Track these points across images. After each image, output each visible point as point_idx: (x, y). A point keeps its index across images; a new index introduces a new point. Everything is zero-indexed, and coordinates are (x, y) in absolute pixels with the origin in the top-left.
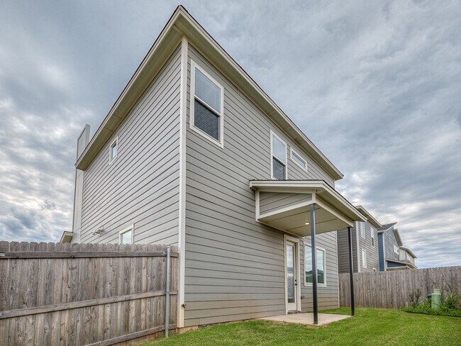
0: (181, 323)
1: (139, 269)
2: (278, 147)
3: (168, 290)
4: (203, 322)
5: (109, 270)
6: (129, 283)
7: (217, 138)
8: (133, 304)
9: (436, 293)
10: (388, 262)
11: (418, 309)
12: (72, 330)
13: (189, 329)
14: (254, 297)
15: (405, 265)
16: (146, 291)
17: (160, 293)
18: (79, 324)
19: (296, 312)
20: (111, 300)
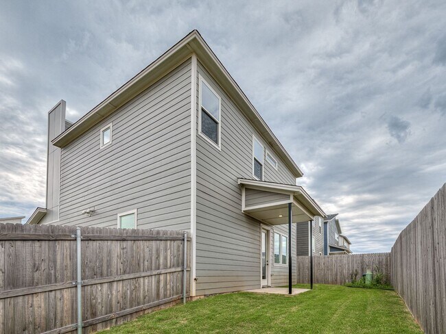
0: (193, 293)
1: (166, 250)
2: (258, 149)
3: (185, 267)
4: (208, 292)
5: (147, 250)
6: (159, 261)
7: (216, 142)
8: (162, 277)
9: (368, 273)
10: (331, 247)
11: (356, 284)
12: (124, 296)
13: (198, 297)
14: (240, 274)
15: (344, 250)
16: (170, 267)
17: (179, 269)
18: (129, 292)
19: (269, 287)
20: (149, 273)
